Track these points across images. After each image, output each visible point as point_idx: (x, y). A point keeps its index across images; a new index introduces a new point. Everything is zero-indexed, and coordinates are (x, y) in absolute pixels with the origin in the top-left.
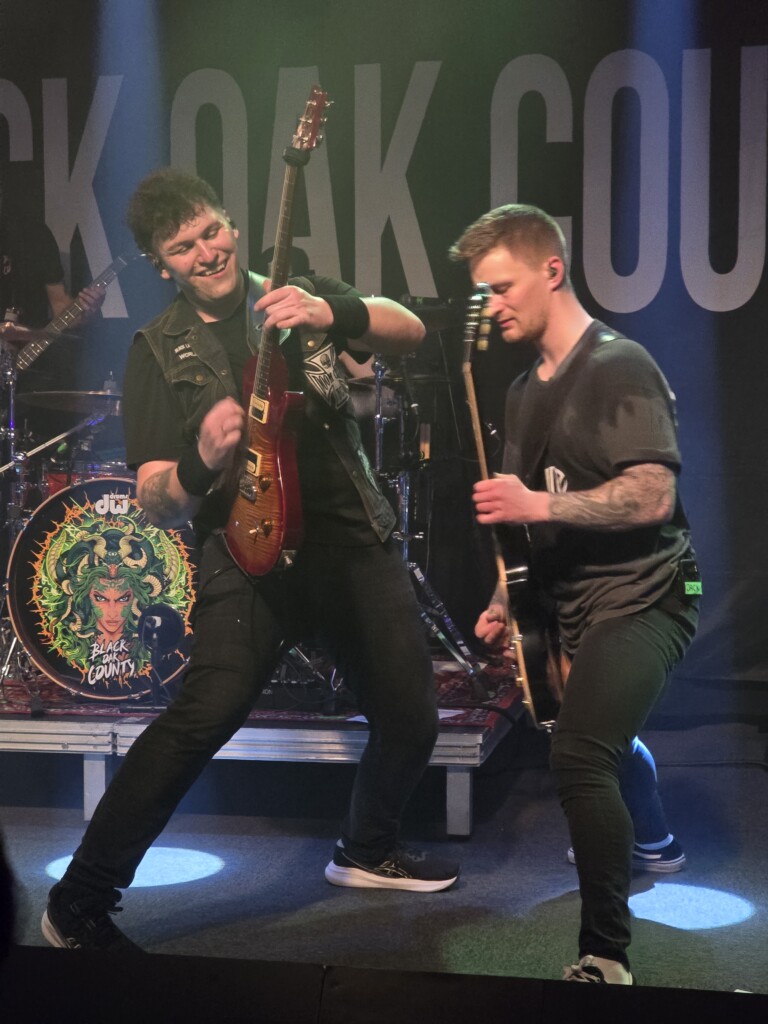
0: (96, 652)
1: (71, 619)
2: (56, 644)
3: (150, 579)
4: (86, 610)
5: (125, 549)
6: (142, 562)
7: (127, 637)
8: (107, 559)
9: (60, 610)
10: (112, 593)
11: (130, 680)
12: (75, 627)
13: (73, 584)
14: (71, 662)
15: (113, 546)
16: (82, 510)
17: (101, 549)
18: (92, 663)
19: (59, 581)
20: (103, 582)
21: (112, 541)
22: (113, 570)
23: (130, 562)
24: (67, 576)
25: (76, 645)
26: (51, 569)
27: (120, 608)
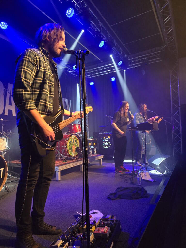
0: (73, 153)
1: (70, 150)
2: (69, 153)
3: (77, 144)
4: (72, 149)
5: (75, 141)
6: (76, 143)
7: (75, 151)
8: (73, 143)
9: (70, 149)
10: (74, 146)
11: (76, 156)
12: (71, 151)
13: (70, 146)
14: (71, 155)
15: (73, 141)
16: (71, 137)
17: (72, 141)
18: (72, 155)
19: (69, 146)
20: (73, 145)
21: (73, 140)
22: (74, 143)
23: (75, 143)
24: (70, 145)
25: (71, 153)
26: (68, 144)
27: (74, 148)
